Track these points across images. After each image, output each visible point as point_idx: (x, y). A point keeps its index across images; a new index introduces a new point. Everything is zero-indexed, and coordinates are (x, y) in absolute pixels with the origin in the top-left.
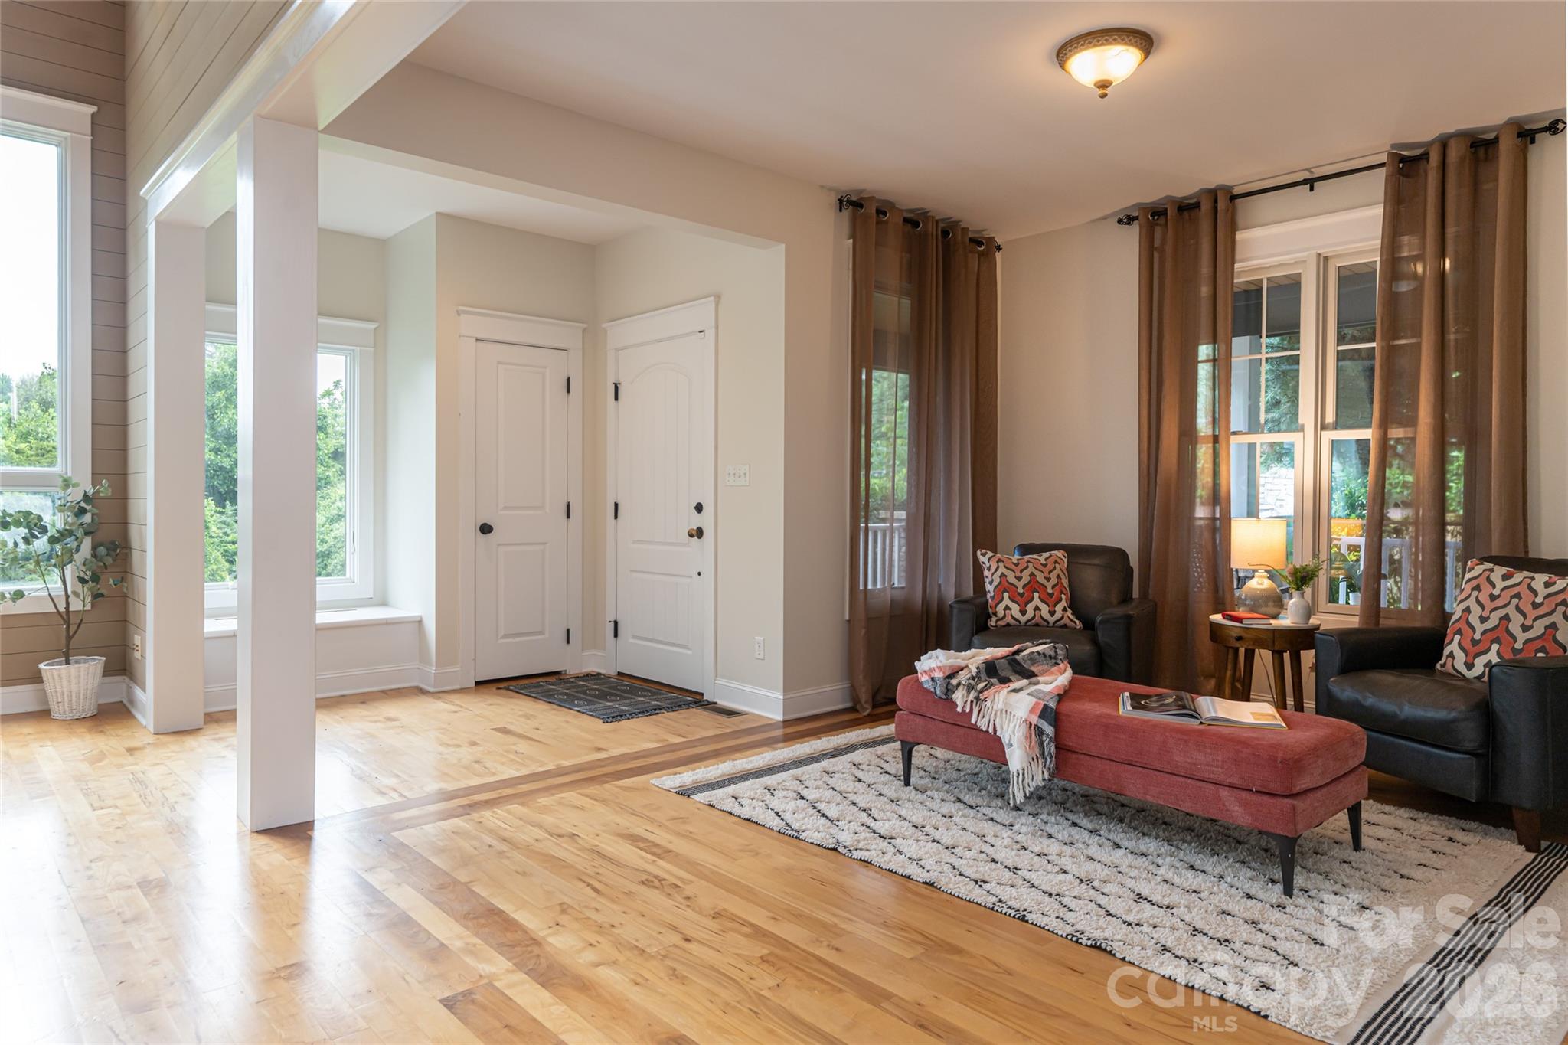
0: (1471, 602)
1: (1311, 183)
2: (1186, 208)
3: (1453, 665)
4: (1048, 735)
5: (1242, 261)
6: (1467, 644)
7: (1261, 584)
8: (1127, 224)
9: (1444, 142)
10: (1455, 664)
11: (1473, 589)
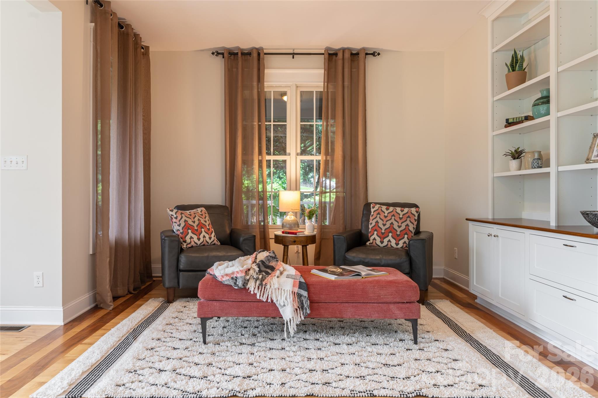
0: (378, 219)
1: (293, 54)
2: (247, 54)
3: (376, 243)
4: (305, 297)
5: (267, 82)
6: (380, 234)
7: (291, 218)
8: (217, 55)
9: (344, 50)
10: (377, 242)
11: (377, 214)
